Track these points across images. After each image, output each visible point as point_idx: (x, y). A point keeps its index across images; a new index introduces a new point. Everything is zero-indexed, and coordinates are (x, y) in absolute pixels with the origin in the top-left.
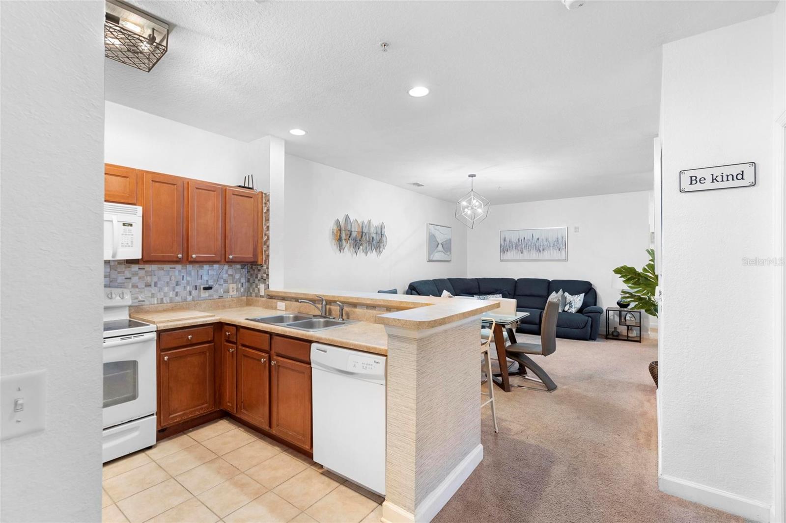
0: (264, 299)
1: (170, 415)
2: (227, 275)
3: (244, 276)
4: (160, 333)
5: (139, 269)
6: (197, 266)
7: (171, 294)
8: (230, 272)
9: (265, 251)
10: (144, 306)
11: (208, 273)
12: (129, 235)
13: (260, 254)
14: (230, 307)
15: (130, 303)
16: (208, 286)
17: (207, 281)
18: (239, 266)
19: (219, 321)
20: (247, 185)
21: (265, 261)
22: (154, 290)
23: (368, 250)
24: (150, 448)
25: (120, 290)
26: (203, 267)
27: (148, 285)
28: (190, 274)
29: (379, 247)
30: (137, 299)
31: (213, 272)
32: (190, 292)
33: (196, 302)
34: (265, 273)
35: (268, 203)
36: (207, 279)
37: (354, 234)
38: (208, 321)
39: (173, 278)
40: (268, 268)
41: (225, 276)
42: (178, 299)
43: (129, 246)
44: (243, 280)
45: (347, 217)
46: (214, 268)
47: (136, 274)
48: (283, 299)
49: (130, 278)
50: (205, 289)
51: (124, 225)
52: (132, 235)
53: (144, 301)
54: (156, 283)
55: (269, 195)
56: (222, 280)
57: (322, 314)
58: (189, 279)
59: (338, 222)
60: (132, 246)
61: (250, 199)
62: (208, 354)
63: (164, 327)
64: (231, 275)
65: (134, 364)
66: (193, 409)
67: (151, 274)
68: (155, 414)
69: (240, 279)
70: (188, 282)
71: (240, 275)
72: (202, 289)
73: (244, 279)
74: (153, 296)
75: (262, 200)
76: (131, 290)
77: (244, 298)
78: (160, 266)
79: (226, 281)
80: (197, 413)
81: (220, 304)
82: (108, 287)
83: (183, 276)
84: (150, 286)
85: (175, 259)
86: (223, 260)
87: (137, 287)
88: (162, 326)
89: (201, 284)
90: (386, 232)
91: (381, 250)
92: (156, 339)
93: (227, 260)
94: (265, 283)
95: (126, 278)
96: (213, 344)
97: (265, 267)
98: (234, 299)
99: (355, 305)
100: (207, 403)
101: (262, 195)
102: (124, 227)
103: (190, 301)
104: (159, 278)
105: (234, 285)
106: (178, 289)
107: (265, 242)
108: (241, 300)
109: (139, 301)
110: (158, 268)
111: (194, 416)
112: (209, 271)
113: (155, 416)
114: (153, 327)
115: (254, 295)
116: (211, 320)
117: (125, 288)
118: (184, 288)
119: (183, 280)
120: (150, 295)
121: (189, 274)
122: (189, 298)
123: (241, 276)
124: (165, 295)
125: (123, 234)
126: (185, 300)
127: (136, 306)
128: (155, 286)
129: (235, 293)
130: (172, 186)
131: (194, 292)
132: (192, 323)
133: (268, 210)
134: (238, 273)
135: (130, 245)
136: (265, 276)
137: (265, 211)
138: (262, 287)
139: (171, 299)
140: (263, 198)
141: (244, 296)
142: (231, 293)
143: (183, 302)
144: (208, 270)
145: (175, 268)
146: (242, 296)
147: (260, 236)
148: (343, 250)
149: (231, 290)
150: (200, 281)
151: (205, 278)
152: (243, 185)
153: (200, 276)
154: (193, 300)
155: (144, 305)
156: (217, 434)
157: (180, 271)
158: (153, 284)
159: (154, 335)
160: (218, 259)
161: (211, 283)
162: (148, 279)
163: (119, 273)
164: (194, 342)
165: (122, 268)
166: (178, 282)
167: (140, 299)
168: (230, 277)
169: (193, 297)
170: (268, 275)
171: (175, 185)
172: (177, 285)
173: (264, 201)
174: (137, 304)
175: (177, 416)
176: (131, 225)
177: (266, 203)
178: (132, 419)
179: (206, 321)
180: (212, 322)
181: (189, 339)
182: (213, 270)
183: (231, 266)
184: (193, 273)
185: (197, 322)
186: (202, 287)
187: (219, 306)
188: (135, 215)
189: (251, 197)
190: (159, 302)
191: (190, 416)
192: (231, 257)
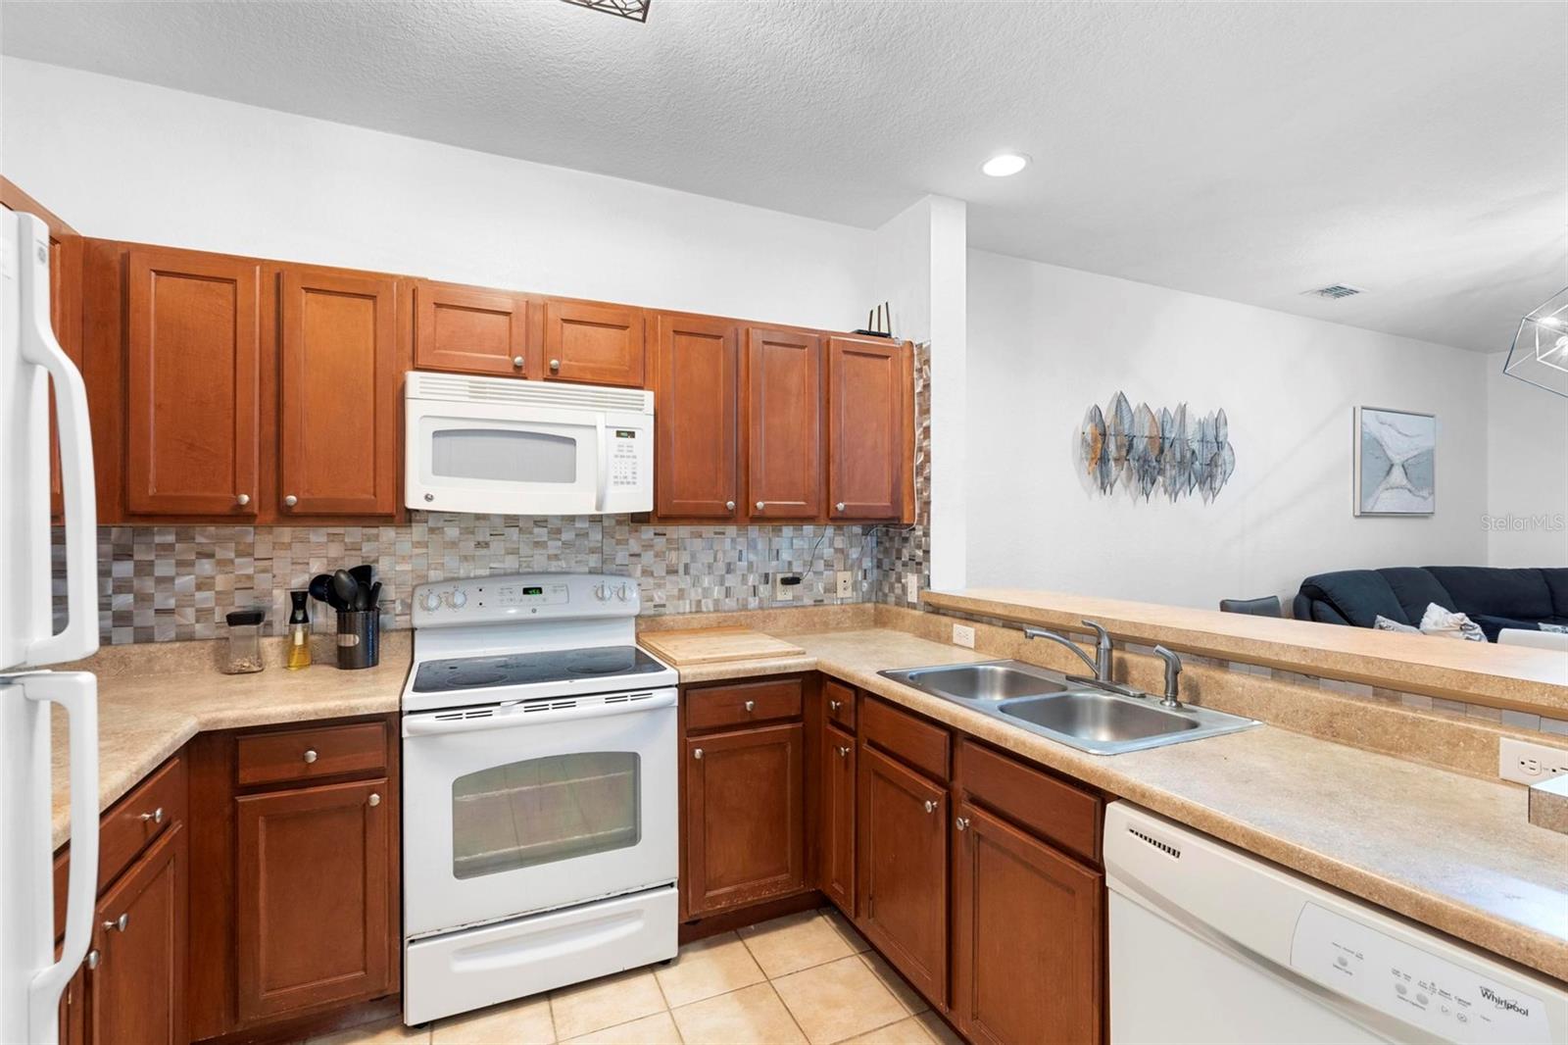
0: (918, 613)
1: (708, 889)
2: (832, 550)
3: (869, 552)
4: (685, 689)
5: (655, 534)
6: (769, 528)
7: (717, 592)
8: (839, 543)
9: (920, 492)
10: (664, 618)
11: (792, 546)
12: (629, 457)
13: (906, 499)
14: (838, 628)
15: (636, 611)
16: (790, 575)
17: (790, 563)
18: (857, 529)
19: (813, 669)
20: (875, 329)
21: (921, 516)
22: (684, 582)
23: (1178, 486)
24: (666, 963)
25: (617, 581)
26: (780, 530)
27: (672, 571)
28: (755, 548)
29: (1211, 476)
30: (652, 601)
31: (801, 543)
32: (754, 587)
33: (767, 612)
34: (919, 547)
35: (926, 367)
36: (789, 559)
37: (1140, 445)
38: (790, 667)
39: (720, 555)
40: (926, 534)
41: (828, 552)
42: (730, 603)
43: (628, 483)
44: (867, 563)
45: (1121, 401)
46: (805, 532)
47: (648, 546)
48: (970, 616)
49: (638, 555)
50: (786, 582)
51: (619, 434)
52: (635, 457)
53: (664, 606)
54: (686, 566)
55: (929, 347)
56: (822, 561)
57: (1097, 677)
58: (752, 557)
59: (1096, 415)
60: (634, 483)
61: (885, 361)
62: (789, 748)
63: (694, 676)
64: (841, 551)
65: (633, 760)
66: (756, 883)
67: (677, 546)
68: (676, 885)
69: (860, 560)
70: (750, 565)
71: (860, 549)
72: (779, 580)
73: (869, 559)
74: (682, 594)
75: (913, 362)
76: (640, 582)
77: (870, 605)
78: (694, 528)
79: (829, 565)
80: (766, 894)
81: (816, 619)
82: (598, 574)
83: (741, 551)
84: (676, 572)
85: (720, 512)
86: (823, 514)
87: (651, 574)
88: (693, 673)
89: (778, 570)
90: (1233, 435)
91: (1217, 484)
92: (676, 704)
93: (831, 515)
94: (919, 572)
95: (631, 555)
96: (800, 725)
97: (919, 533)
98: (848, 608)
99: (1221, 661)
100: (787, 872)
101: (912, 351)
102: (620, 439)
103: (754, 609)
104: (693, 557)
105: (847, 575)
106: (731, 581)
107: (921, 468)
108: (864, 612)
109: (655, 606)
110: (692, 533)
111: (758, 900)
112: (794, 541)
113: (675, 891)
114: (670, 675)
115: (892, 599)
116: (796, 666)
117: (629, 576)
118: (743, 579)
119: (740, 560)
120: (675, 592)
121: (752, 546)
122: (753, 603)
123: (863, 554)
124: (706, 592)
125: (616, 456)
126: (745, 608)
127: (650, 616)
128: (686, 572)
129: (849, 593)
130: (714, 341)
131: (763, 589)
132: (755, 669)
133: (927, 386)
134: (857, 547)
135: (630, 480)
136: (920, 553)
137: (918, 389)
138: (912, 581)
139: (716, 602)
140: (917, 356)
141: (869, 601)
142: (841, 593)
143: (741, 610)
144: (792, 538)
145: (723, 533)
146: (863, 602)
147: (906, 454)
148: (1112, 486)
149: (840, 586)
150: (774, 563)
151: (785, 556)
152: (867, 329)
153: (775, 552)
154: (761, 608)
155: (665, 614)
156: (807, 962)
157: (733, 540)
158: (681, 569)
159: (672, 695)
160: (812, 512)
161: (797, 568)
162: (673, 556)
163: (619, 542)
164: (759, 717)
165: (622, 532)
166: (729, 564)
167: (657, 601)
168: (839, 555)
169: (761, 600)
170: (927, 552)
171: (719, 337)
172: (728, 572)
173: (917, 364)
174: (652, 612)
175: (722, 897)
176: (632, 434)
177: (920, 370)
178: (629, 891)
179: (785, 668)
180: (798, 670)
181: (749, 709)
182: (802, 537)
183: (840, 528)
184: (760, 546)
185: (765, 669)
186: (779, 577)
187: (814, 625)
188: (638, 410)
189: (887, 357)
190: (694, 610)
191: (749, 899)
192: (841, 506)
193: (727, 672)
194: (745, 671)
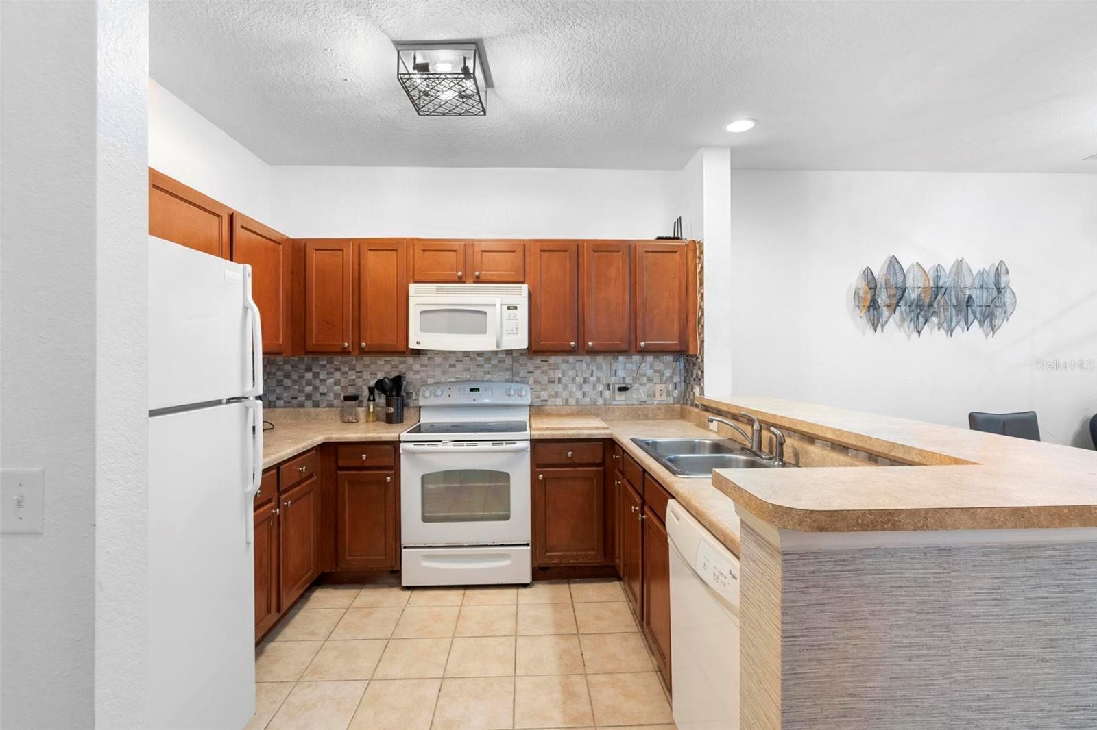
0: (697, 410)
1: (547, 551)
2: (652, 371)
3: (678, 372)
4: (535, 443)
5: (542, 361)
6: (610, 357)
7: (579, 395)
8: (658, 365)
9: (700, 335)
10: (545, 407)
11: (624, 367)
12: (514, 320)
13: (691, 339)
14: (655, 418)
15: (528, 402)
16: (624, 385)
17: (624, 378)
18: (669, 358)
20: (676, 236)
21: (700, 352)
22: (559, 388)
24: (525, 586)
25: (519, 386)
26: (618, 359)
27: (551, 381)
28: (601, 369)
29: (991, 315)
30: (540, 398)
31: (631, 366)
32: (601, 392)
33: (608, 407)
34: (699, 369)
35: (701, 256)
36: (624, 376)
37: (912, 295)
39: (579, 374)
40: (702, 361)
41: (649, 372)
42: (587, 400)
43: (514, 334)
44: (677, 379)
45: (893, 263)
46: (633, 360)
47: (537, 368)
48: (719, 413)
49: (532, 372)
50: (621, 389)
51: (509, 308)
52: (517, 320)
53: (547, 401)
54: (559, 379)
55: (703, 243)
56: (645, 378)
57: (752, 448)
58: (599, 374)
59: (868, 274)
60: (517, 334)
61: (675, 254)
62: (595, 482)
63: (539, 435)
64: (659, 371)
65: (506, 476)
66: (575, 553)
67: (556, 367)
68: (530, 545)
69: (671, 377)
70: (598, 379)
71: (672, 370)
72: (616, 389)
73: (678, 377)
74: (557, 395)
75: (696, 253)
76: (532, 387)
77: (677, 406)
78: (564, 358)
79: (650, 380)
80: (581, 560)
81: (640, 413)
82: (510, 382)
83: (592, 371)
84: (553, 382)
85: (568, 348)
86: (633, 349)
87: (540, 383)
88: (537, 434)
89: (615, 382)
90: (1013, 281)
91: (997, 322)
92: (529, 449)
93: (638, 349)
94: (700, 385)
95: (529, 372)
96: (602, 468)
97: (700, 360)
98: (662, 407)
99: (811, 439)
100: (594, 551)
101: (696, 246)
102: (509, 311)
103: (600, 405)
104: (563, 374)
105: (663, 386)
106: (587, 388)
107: (700, 319)
108: (673, 410)
109: (542, 401)
110: (563, 360)
111: (575, 563)
112: (627, 364)
113: (529, 548)
114: (526, 434)
115: (689, 402)
116: (599, 434)
117: (528, 383)
118: (594, 387)
119: (592, 376)
120: (553, 393)
121: (600, 368)
122: (600, 401)
123: (674, 373)
124: (571, 394)
125: (507, 320)
126: (595, 403)
127: (538, 406)
128: (559, 383)
129: (664, 397)
130: (565, 253)
131: (607, 394)
132: (574, 435)
133: (702, 268)
134: (668, 367)
135: (514, 332)
136: (700, 373)
137: (698, 270)
138: (697, 390)
139: (578, 400)
140: (696, 248)
141: (678, 403)
142: (658, 397)
143: (591, 405)
144: (625, 364)
145: (581, 360)
146: (674, 404)
147: (691, 311)
148: (883, 326)
149: (658, 393)
150: (613, 378)
151: (621, 373)
152: (672, 236)
153: (614, 372)
154: (605, 405)
155: (548, 405)
156: (598, 599)
157: (588, 365)
158: (557, 381)
159: (527, 444)
160: (625, 347)
161: (629, 381)
162: (551, 374)
163: (521, 365)
164: (577, 461)
165: (523, 360)
166: (585, 378)
167: (542, 398)
168: (658, 374)
169: (605, 400)
170: (702, 372)
171: (567, 251)
172: (585, 382)
173: (698, 254)
174: (540, 404)
175: (554, 557)
176: (516, 308)
177: (699, 258)
178: (505, 544)
179: (592, 435)
180: (600, 437)
181: (570, 456)
182: (632, 363)
183: (657, 357)
184: (604, 367)
185: (579, 435)
186: (617, 386)
187: (639, 416)
188: (519, 295)
189: (676, 252)
190: (564, 404)
191: (571, 561)
192: (643, 344)
193: (557, 435)
194: (568, 435)
